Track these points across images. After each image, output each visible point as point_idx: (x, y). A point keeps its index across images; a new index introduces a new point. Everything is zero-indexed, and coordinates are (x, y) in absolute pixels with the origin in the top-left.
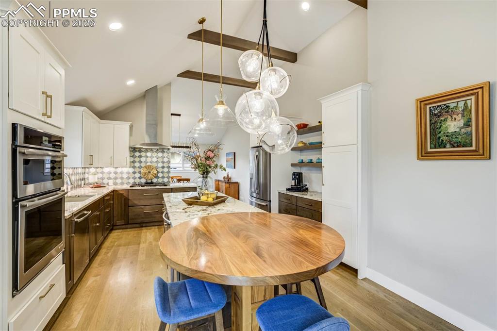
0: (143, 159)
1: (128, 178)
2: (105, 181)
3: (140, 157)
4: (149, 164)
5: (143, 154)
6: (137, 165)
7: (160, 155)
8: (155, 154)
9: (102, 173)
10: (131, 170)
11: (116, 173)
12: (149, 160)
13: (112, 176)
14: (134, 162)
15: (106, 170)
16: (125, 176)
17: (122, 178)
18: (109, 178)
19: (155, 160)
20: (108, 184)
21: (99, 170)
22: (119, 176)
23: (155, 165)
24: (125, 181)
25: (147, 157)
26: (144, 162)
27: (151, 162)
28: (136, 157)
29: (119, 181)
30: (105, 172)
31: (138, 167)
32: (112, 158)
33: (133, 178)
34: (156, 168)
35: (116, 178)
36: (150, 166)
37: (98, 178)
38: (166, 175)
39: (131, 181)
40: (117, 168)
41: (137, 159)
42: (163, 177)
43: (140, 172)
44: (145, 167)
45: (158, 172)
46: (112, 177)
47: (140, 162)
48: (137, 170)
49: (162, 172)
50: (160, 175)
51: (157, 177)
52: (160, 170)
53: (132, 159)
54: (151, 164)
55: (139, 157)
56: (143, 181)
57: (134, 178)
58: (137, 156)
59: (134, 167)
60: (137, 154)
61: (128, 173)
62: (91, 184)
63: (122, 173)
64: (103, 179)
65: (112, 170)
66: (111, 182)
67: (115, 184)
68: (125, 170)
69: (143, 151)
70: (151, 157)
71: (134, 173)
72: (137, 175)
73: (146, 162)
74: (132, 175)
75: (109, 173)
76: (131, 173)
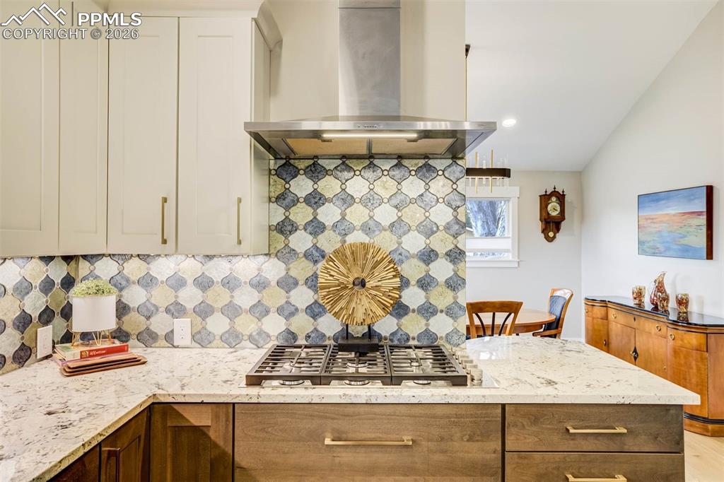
0: (329, 214)
1: (260, 311)
3: (315, 200)
4: (356, 238)
5: (329, 186)
6: (301, 241)
7: (413, 187)
8: (385, 186)
9: (149, 281)
10: (273, 269)
11: (204, 284)
12: (357, 214)
13: (190, 296)
14: (284, 228)
15: (164, 268)
16: (245, 298)
17: (232, 311)
18: (176, 310)
19: (385, 214)
20: (169, 337)
22: (219, 297)
23: (386, 242)
24: (247, 325)
25: (347, 200)
26: (335, 226)
27: (366, 229)
28: (296, 201)
30: (162, 278)
31: (307, 255)
32: (171, 205)
33: (280, 310)
34: (393, 262)
35: (204, 311)
36: (365, 247)
38: (441, 298)
40: (210, 257)
41: (301, 214)
42: (428, 311)
43: (312, 282)
44: (336, 252)
46: (190, 306)
47: (316, 227)
48: (301, 269)
49: (425, 283)
50: (413, 297)
51: (399, 309)
52: (412, 270)
53: (278, 215)
54: (366, 239)
55: (307, 200)
56: (330, 326)
57: (288, 311)
58: (302, 194)
59: (287, 254)
60: (301, 186)
61: (260, 285)
63: (230, 283)
64: (147, 312)
65: (189, 267)
68: (246, 268)
69: (327, 172)
70: (370, 201)
71: (288, 284)
72: (303, 297)
73: (342, 228)
74: (276, 297)
75: (178, 283)
76: (274, 283)
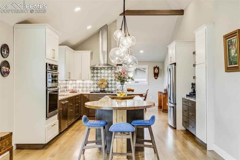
0: (99, 75)
1: (90, 87)
2: (77, 89)
3: (97, 73)
4: (102, 78)
5: (99, 71)
6: (95, 78)
7: (110, 71)
8: (106, 71)
9: (76, 84)
10: (92, 82)
11: (83, 84)
12: (102, 75)
13: (81, 86)
14: (93, 77)
15: (78, 82)
16: (88, 86)
17: (87, 87)
18: (79, 87)
19: (106, 75)
20: (79, 91)
21: (74, 82)
22: (85, 86)
23: (106, 79)
24: (88, 89)
25: (101, 73)
26: (100, 76)
27: (104, 77)
28: (95, 73)
29: (85, 89)
30: (78, 83)
31: (96, 80)
32: (81, 74)
33: (93, 87)
34: (107, 81)
35: (83, 87)
36: (103, 79)
37: (73, 87)
38: (113, 86)
39: (92, 90)
40: (84, 80)
41: (95, 75)
42: (112, 87)
43: (97, 84)
44: (100, 80)
45: (108, 84)
46: (81, 87)
47: (97, 77)
48: (95, 82)
49: (111, 84)
50: (110, 86)
51: (108, 87)
52: (110, 82)
53: (92, 75)
54: (104, 78)
55: (96, 73)
56: (99, 89)
57: (94, 87)
58: (96, 72)
59: (94, 80)
60: (95, 71)
61: (90, 84)
62: (70, 91)
63: (86, 84)
64: (76, 87)
65: (81, 82)
66: (80, 90)
67: (83, 91)
68: (88, 82)
69: (99, 69)
70: (104, 73)
71: (94, 84)
72: (96, 86)
73: (101, 77)
74: (92, 86)
75: (80, 84)
76: (92, 84)
